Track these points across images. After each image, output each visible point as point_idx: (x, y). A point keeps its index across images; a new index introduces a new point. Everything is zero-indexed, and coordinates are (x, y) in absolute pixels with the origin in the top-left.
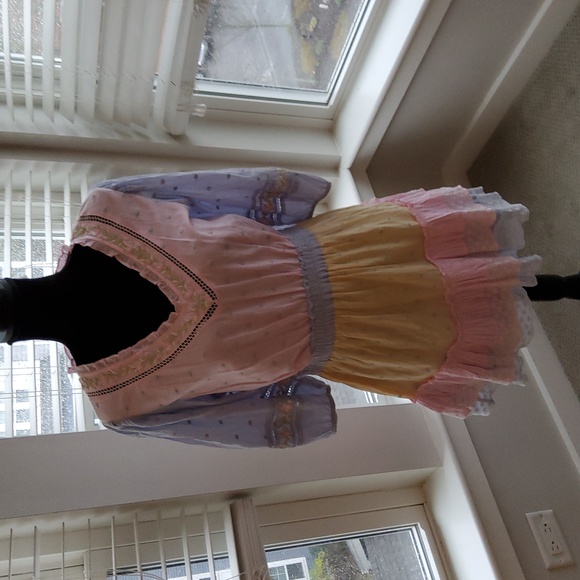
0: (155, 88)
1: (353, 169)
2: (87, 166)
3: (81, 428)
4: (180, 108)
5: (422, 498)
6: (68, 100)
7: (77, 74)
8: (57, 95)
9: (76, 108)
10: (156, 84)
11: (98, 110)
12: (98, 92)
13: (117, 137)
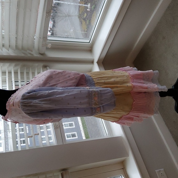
0: (35, 39)
1: (98, 63)
2: (13, 64)
3: (12, 150)
4: (43, 45)
5: (123, 167)
6: (7, 44)
7: (9, 36)
8: (3, 42)
9: (9, 46)
10: (35, 38)
11: (17, 47)
12: (16, 41)
13: (23, 55)
